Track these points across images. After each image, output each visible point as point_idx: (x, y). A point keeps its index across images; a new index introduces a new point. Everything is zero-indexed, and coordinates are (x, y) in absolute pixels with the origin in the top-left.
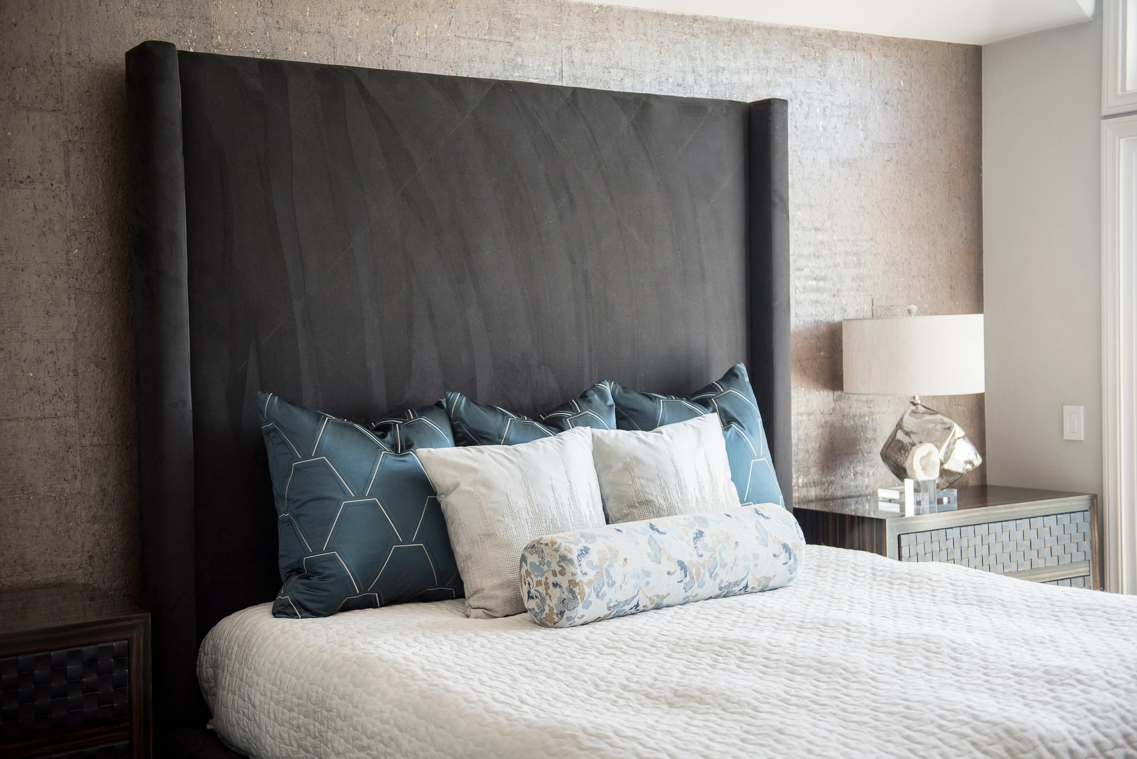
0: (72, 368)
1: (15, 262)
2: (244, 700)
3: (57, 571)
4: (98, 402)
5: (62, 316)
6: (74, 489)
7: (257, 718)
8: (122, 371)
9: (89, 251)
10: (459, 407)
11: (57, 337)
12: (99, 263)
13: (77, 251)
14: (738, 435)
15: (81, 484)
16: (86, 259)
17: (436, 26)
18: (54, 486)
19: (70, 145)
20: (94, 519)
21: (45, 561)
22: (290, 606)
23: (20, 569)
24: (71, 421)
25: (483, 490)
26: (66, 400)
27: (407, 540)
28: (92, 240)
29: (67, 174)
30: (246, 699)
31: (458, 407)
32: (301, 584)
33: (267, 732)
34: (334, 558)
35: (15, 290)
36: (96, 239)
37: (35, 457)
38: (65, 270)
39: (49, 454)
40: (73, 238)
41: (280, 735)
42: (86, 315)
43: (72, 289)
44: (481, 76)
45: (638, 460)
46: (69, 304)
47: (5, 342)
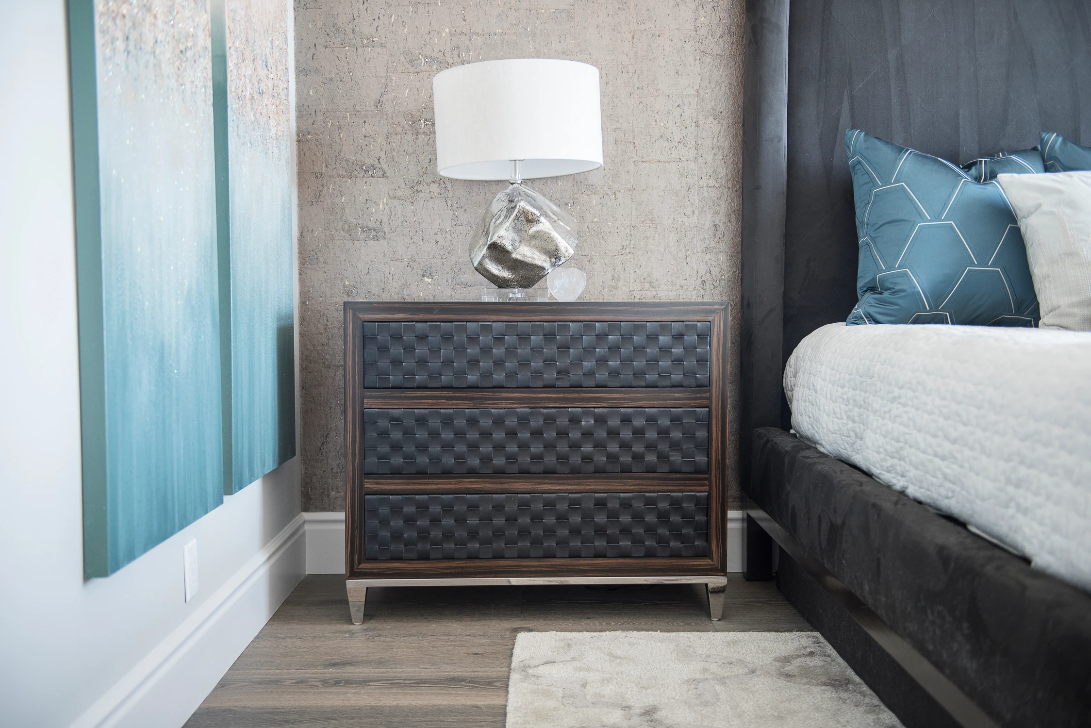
0: (695, 120)
1: (654, 29)
2: (810, 389)
3: (676, 290)
4: (714, 150)
5: (688, 75)
6: (692, 223)
7: (818, 401)
8: (735, 123)
9: (713, 18)
10: (1054, 146)
11: (683, 93)
12: (721, 29)
13: (703, 18)
15: (698, 219)
16: (710, 25)
18: (676, 219)
20: (707, 250)
21: (668, 281)
22: (862, 318)
23: (647, 286)
24: (692, 165)
25: (1067, 211)
26: (688, 147)
27: (983, 263)
28: (716, 9)
30: (811, 387)
31: (1052, 147)
32: (874, 298)
33: (824, 410)
34: (906, 275)
35: (653, 53)
36: (719, 8)
37: (663, 194)
38: (692, 35)
39: (673, 192)
40: (701, 7)
41: (834, 411)
42: (708, 74)
43: (698, 51)
46: (695, 65)
47: (643, 96)
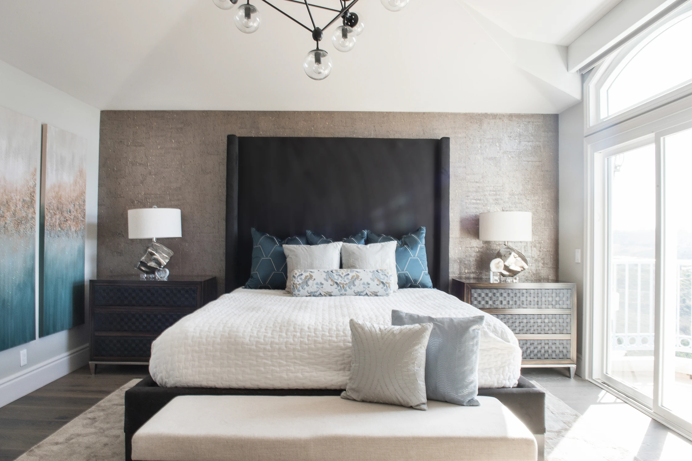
0: (218, 220)
5: (216, 207)
11: (215, 212)
14: (406, 249)
16: (223, 192)
17: (327, 123)
18: (212, 251)
19: (220, 163)
24: (217, 234)
26: (216, 229)
27: (278, 270)
29: (219, 170)
34: (257, 273)
37: (208, 243)
38: (217, 195)
39: (211, 242)
44: (342, 137)
45: (353, 253)
47: (202, 213)
